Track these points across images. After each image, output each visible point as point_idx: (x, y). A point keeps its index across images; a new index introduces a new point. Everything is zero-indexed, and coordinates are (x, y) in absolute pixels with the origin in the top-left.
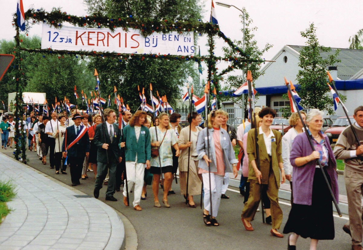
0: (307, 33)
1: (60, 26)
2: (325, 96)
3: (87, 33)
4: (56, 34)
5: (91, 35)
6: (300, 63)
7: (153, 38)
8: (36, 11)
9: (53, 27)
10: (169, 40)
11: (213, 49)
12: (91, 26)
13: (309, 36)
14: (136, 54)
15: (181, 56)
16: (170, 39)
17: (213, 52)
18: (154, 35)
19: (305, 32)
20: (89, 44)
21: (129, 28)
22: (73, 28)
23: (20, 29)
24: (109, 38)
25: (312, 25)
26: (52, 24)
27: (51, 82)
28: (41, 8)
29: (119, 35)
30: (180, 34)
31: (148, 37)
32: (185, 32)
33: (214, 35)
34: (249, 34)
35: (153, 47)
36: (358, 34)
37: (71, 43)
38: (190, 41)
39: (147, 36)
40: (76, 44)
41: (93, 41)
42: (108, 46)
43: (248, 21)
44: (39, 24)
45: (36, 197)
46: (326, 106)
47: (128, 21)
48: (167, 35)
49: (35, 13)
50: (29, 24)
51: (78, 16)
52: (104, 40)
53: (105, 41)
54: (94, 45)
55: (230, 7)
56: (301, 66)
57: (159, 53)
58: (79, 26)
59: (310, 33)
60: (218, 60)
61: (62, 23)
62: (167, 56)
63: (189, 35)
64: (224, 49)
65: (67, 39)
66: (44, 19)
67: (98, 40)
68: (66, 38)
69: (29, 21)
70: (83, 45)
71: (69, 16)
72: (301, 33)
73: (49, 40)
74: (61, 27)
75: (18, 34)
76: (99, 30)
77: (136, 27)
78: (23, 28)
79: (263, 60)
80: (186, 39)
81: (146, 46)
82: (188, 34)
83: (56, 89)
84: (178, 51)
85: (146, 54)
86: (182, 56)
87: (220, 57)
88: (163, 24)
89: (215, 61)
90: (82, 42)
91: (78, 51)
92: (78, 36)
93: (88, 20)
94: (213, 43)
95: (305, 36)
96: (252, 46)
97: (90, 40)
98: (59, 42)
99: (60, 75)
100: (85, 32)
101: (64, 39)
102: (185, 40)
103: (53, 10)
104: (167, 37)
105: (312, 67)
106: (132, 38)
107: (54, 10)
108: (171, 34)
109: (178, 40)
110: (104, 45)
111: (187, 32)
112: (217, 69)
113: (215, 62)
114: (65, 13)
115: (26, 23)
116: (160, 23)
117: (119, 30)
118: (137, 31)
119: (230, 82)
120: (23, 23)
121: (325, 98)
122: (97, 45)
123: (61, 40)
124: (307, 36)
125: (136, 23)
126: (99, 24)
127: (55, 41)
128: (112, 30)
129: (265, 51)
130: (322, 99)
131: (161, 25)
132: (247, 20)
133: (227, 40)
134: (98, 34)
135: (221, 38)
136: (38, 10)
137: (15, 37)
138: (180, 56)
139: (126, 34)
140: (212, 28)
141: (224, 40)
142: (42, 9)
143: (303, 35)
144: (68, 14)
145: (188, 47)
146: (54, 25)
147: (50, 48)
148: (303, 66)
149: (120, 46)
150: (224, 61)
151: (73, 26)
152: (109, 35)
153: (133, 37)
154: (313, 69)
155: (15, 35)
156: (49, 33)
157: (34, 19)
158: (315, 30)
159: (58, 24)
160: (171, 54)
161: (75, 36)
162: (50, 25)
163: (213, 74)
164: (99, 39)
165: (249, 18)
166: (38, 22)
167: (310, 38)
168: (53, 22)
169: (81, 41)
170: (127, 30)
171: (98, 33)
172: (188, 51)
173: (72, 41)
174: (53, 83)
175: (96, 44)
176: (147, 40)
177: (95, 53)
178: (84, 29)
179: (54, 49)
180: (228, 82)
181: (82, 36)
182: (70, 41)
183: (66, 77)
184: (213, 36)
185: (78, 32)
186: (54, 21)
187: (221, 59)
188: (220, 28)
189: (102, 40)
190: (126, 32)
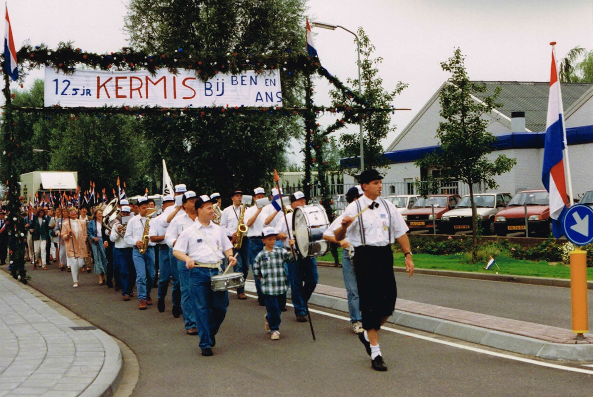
0: (451, 65)
1: (73, 70)
2: (482, 160)
3: (114, 80)
4: (67, 83)
5: (121, 82)
6: (442, 110)
7: (218, 83)
8: (34, 49)
9: (61, 72)
10: (242, 84)
11: (311, 94)
12: (120, 68)
13: (454, 69)
14: (190, 108)
15: (261, 107)
16: (244, 83)
17: (311, 100)
18: (217, 78)
19: (448, 63)
20: (118, 96)
21: (178, 69)
22: (92, 72)
23: (10, 78)
24: (149, 85)
25: (458, 52)
26: (59, 68)
27: (87, 153)
28: (42, 44)
29: (163, 80)
30: (259, 74)
31: (209, 80)
32: (265, 71)
33: (312, 74)
34: (370, 69)
35: (217, 95)
36: (569, 58)
37: (90, 95)
38: (275, 85)
39: (207, 79)
40: (98, 97)
41: (125, 91)
42: (147, 97)
43: (368, 48)
44: (39, 68)
45: (13, 332)
46: (484, 176)
47: (176, 58)
48: (239, 76)
49: (32, 52)
50: (25, 69)
51: (99, 54)
52: (141, 90)
53: (143, 90)
54: (125, 97)
55: (336, 29)
56: (443, 116)
57: (227, 105)
58: (102, 69)
59: (455, 63)
60: (321, 112)
61: (75, 65)
62: (240, 108)
63: (272, 74)
64: (333, 93)
65: (84, 90)
66: (47, 61)
67: (132, 90)
68: (81, 88)
69: (24, 64)
70: (109, 97)
71: (86, 54)
72: (441, 65)
73: (57, 93)
74: (73, 72)
75: (8, 85)
76: (133, 74)
77: (190, 66)
78: (16, 75)
79: (391, 108)
80: (268, 82)
81: (206, 95)
82: (270, 73)
83: (95, 165)
84: (257, 100)
85: (207, 107)
86: (263, 108)
87: (322, 106)
88: (230, 60)
89: (315, 113)
90: (108, 94)
91: (102, 107)
92: (100, 85)
93: (115, 58)
94: (311, 86)
95: (448, 69)
96: (375, 88)
97: (119, 89)
98: (71, 95)
99: (101, 142)
100: (111, 78)
101: (78, 89)
102: (266, 83)
103: (60, 47)
104: (239, 80)
105: (461, 117)
106: (184, 83)
107: (62, 46)
108: (244, 75)
109: (256, 84)
110: (141, 97)
111: (269, 70)
112: (318, 125)
113: (316, 115)
114: (79, 51)
115: (20, 68)
116: (227, 58)
117: (163, 72)
118: (192, 73)
119: (344, 144)
120: (15, 68)
121: (483, 164)
122: (131, 97)
123: (74, 92)
124: (451, 69)
125: (190, 60)
126: (132, 64)
127: (65, 93)
128: (153, 72)
129: (397, 94)
130: (476, 166)
131: (229, 62)
132: (366, 46)
133: (333, 80)
134: (131, 81)
135: (324, 77)
136: (37, 48)
137: (3, 90)
138: (259, 108)
139: (174, 78)
140: (308, 63)
141: (328, 81)
142: (43, 46)
143: (445, 68)
144: (83, 52)
145: (271, 93)
146: (63, 70)
147: (57, 105)
148: (446, 115)
149: (165, 97)
150: (329, 112)
151: (92, 69)
152: (149, 81)
153: (186, 83)
154: (462, 120)
155: (4, 87)
156: (55, 82)
157: (32, 61)
158: (463, 59)
159: (69, 67)
160: (245, 106)
161: (96, 85)
162: (56, 70)
163: (313, 133)
164: (133, 87)
165: (370, 43)
166: (37, 66)
167: (455, 72)
168: (61, 65)
169: (105, 93)
170: (175, 72)
171: (131, 78)
172: (272, 100)
173: (91, 93)
174: (90, 154)
175: (128, 95)
176: (208, 86)
177: (127, 109)
178: (108, 73)
179: (63, 105)
180: (341, 144)
181: (106, 85)
182: (88, 92)
183: (110, 144)
184: (310, 76)
185: (101, 79)
186: (63, 64)
187: (325, 109)
188: (321, 62)
189: (139, 89)
190: (175, 76)
